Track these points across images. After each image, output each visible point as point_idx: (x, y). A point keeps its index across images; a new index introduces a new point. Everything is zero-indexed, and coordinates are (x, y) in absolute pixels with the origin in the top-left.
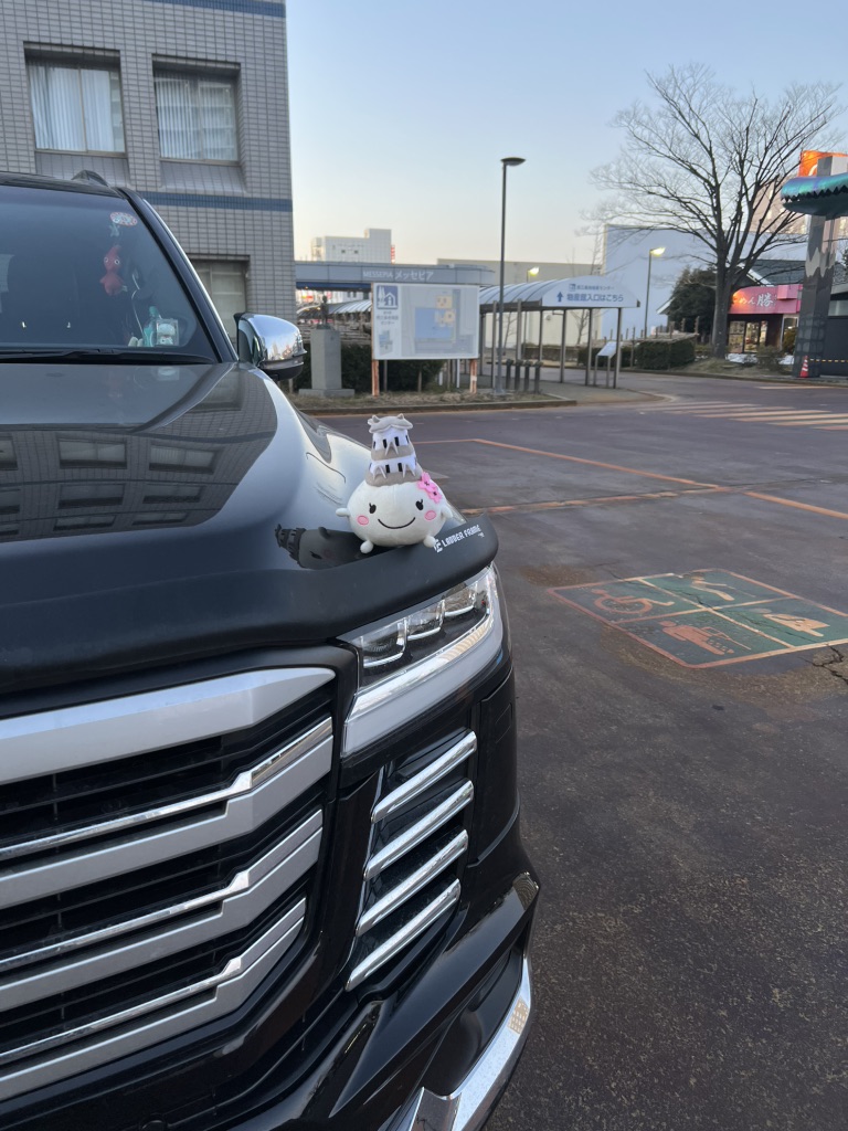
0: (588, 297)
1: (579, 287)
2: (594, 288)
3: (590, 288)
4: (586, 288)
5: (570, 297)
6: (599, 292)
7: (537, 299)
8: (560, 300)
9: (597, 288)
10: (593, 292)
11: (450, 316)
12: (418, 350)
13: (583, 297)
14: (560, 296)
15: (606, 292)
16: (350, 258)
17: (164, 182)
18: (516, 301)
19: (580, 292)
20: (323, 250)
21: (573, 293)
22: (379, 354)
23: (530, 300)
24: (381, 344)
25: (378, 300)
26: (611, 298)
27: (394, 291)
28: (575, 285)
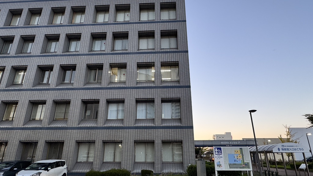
1: (285, 146)
3: (289, 146)
4: (288, 146)
6: (294, 148)
7: (271, 150)
8: (279, 151)
9: (292, 146)
10: (291, 148)
11: (240, 156)
12: (230, 168)
13: (288, 149)
14: (279, 149)
15: (296, 148)
16: (221, 139)
17: (162, 123)
18: (263, 151)
19: (286, 148)
20: (215, 137)
21: (284, 148)
22: (217, 169)
23: (268, 150)
24: (218, 165)
25: (215, 152)
26: (299, 149)
27: (220, 149)
28: (283, 145)
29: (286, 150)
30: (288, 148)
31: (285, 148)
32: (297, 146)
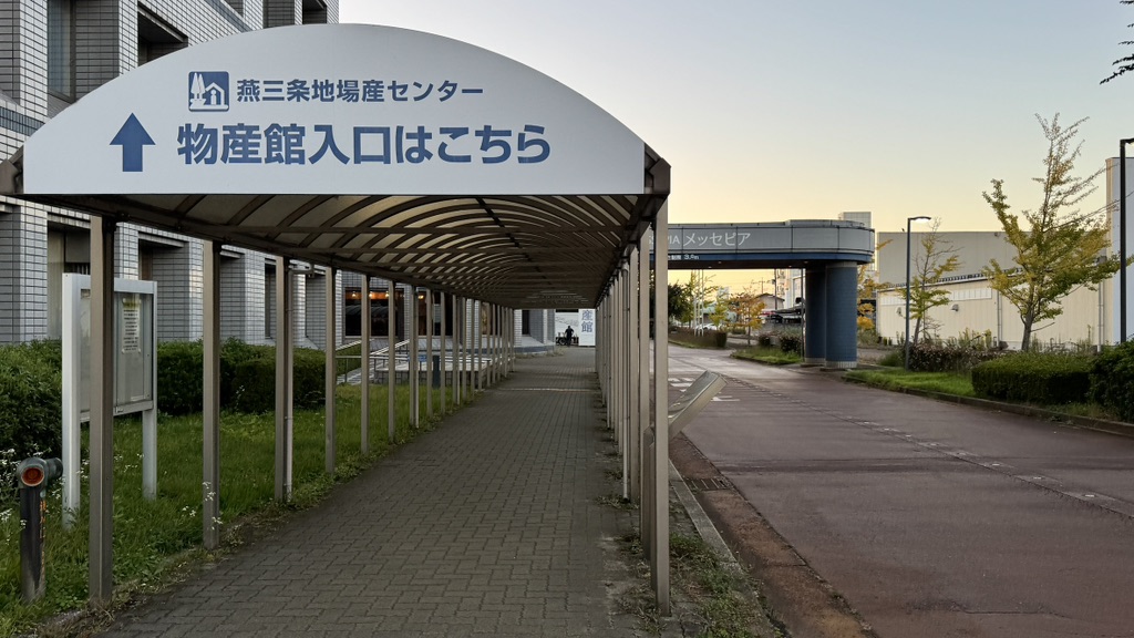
0: (312, 142)
1: (249, 89)
2: (349, 92)
3: (323, 90)
4: (298, 90)
5: (195, 143)
6: (386, 113)
8: (132, 163)
9: (373, 91)
10: (344, 117)
14: (132, 139)
15: (433, 115)
19: (258, 114)
21: (214, 121)
26: (469, 145)
28: (222, 79)
29: (247, 158)
30: (288, 113)
31: (242, 112)
32: (449, 89)
